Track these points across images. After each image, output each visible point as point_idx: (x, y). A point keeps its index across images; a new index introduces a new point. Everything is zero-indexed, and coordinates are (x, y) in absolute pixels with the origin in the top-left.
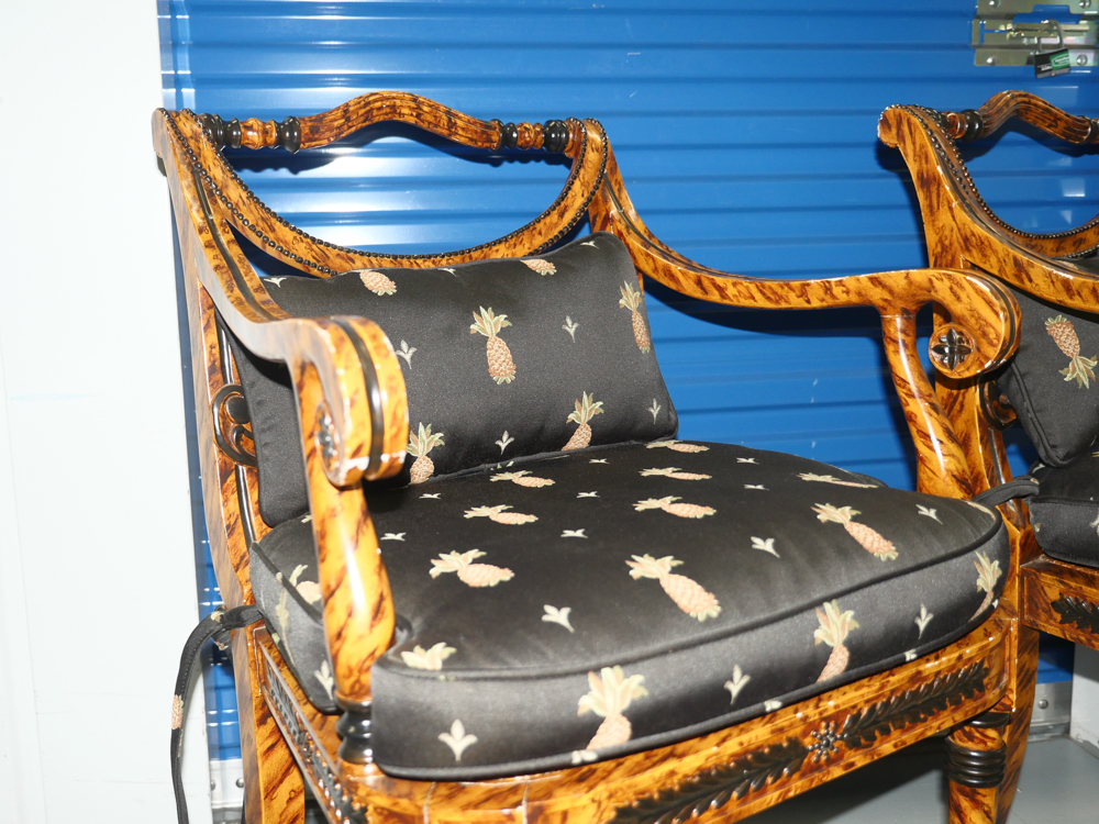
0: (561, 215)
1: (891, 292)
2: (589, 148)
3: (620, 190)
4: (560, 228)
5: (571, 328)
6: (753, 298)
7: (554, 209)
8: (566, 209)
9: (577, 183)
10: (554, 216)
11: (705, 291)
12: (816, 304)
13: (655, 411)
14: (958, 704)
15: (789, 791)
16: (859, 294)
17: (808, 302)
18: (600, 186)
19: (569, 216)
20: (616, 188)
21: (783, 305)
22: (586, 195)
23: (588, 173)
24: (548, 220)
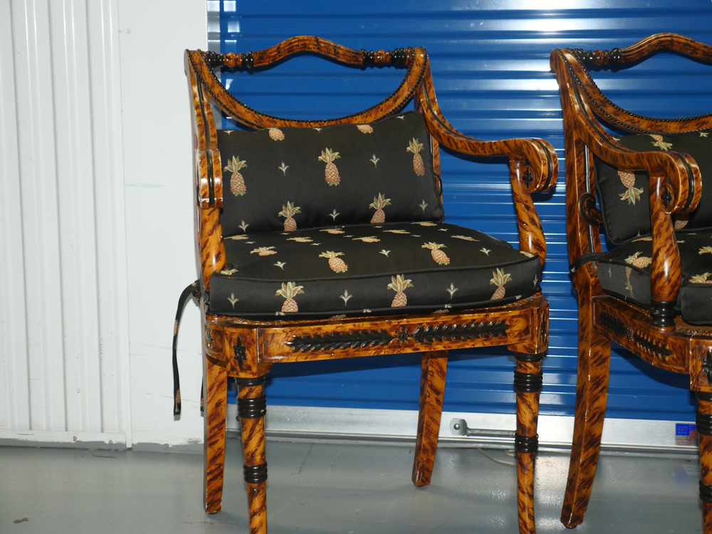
0: (395, 101)
1: (510, 149)
2: (415, 64)
3: (430, 88)
4: (394, 108)
5: (375, 160)
6: (467, 149)
7: (391, 97)
8: (398, 98)
9: (406, 83)
10: (391, 101)
11: (451, 145)
12: (488, 154)
13: (424, 206)
14: (487, 338)
15: (381, 352)
16: (501, 149)
17: (485, 152)
18: (419, 85)
19: (400, 101)
20: (428, 86)
21: (478, 154)
22: (411, 90)
23: (413, 78)
24: (387, 103)
